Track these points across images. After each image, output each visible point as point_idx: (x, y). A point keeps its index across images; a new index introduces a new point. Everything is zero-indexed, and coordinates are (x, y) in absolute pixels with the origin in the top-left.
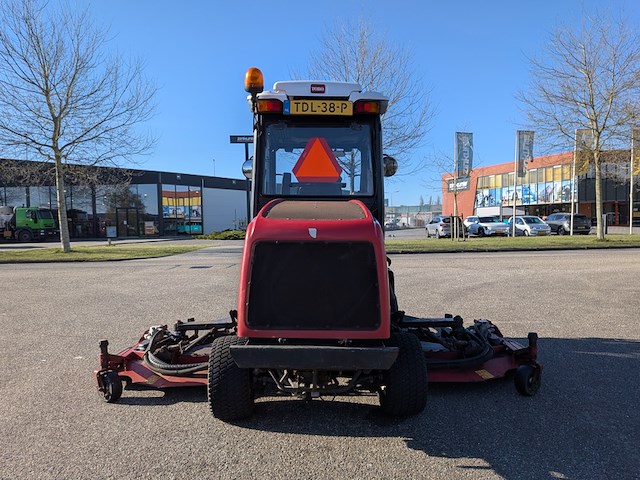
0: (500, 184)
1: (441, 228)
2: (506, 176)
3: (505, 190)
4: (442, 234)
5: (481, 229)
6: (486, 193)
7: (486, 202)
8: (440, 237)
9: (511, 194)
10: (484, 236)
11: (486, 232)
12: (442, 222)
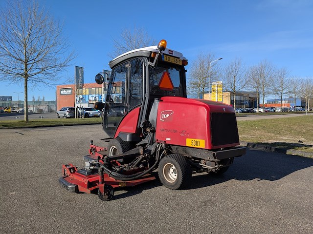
0: (88, 93)
1: (68, 113)
2: (91, 89)
3: (90, 96)
4: (68, 116)
5: (87, 113)
6: (81, 96)
7: (81, 101)
8: (67, 118)
9: (93, 98)
10: (89, 117)
11: (90, 115)
12: (68, 110)
